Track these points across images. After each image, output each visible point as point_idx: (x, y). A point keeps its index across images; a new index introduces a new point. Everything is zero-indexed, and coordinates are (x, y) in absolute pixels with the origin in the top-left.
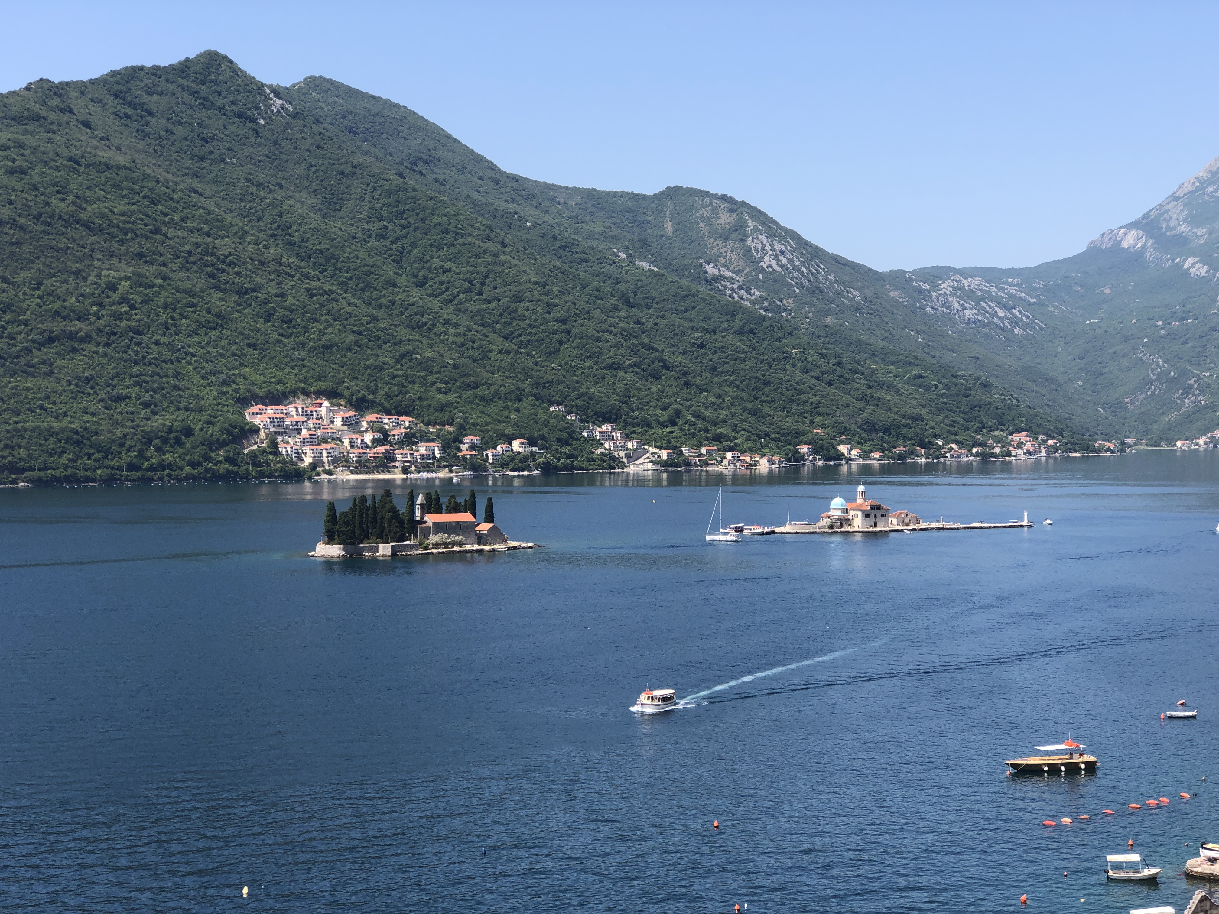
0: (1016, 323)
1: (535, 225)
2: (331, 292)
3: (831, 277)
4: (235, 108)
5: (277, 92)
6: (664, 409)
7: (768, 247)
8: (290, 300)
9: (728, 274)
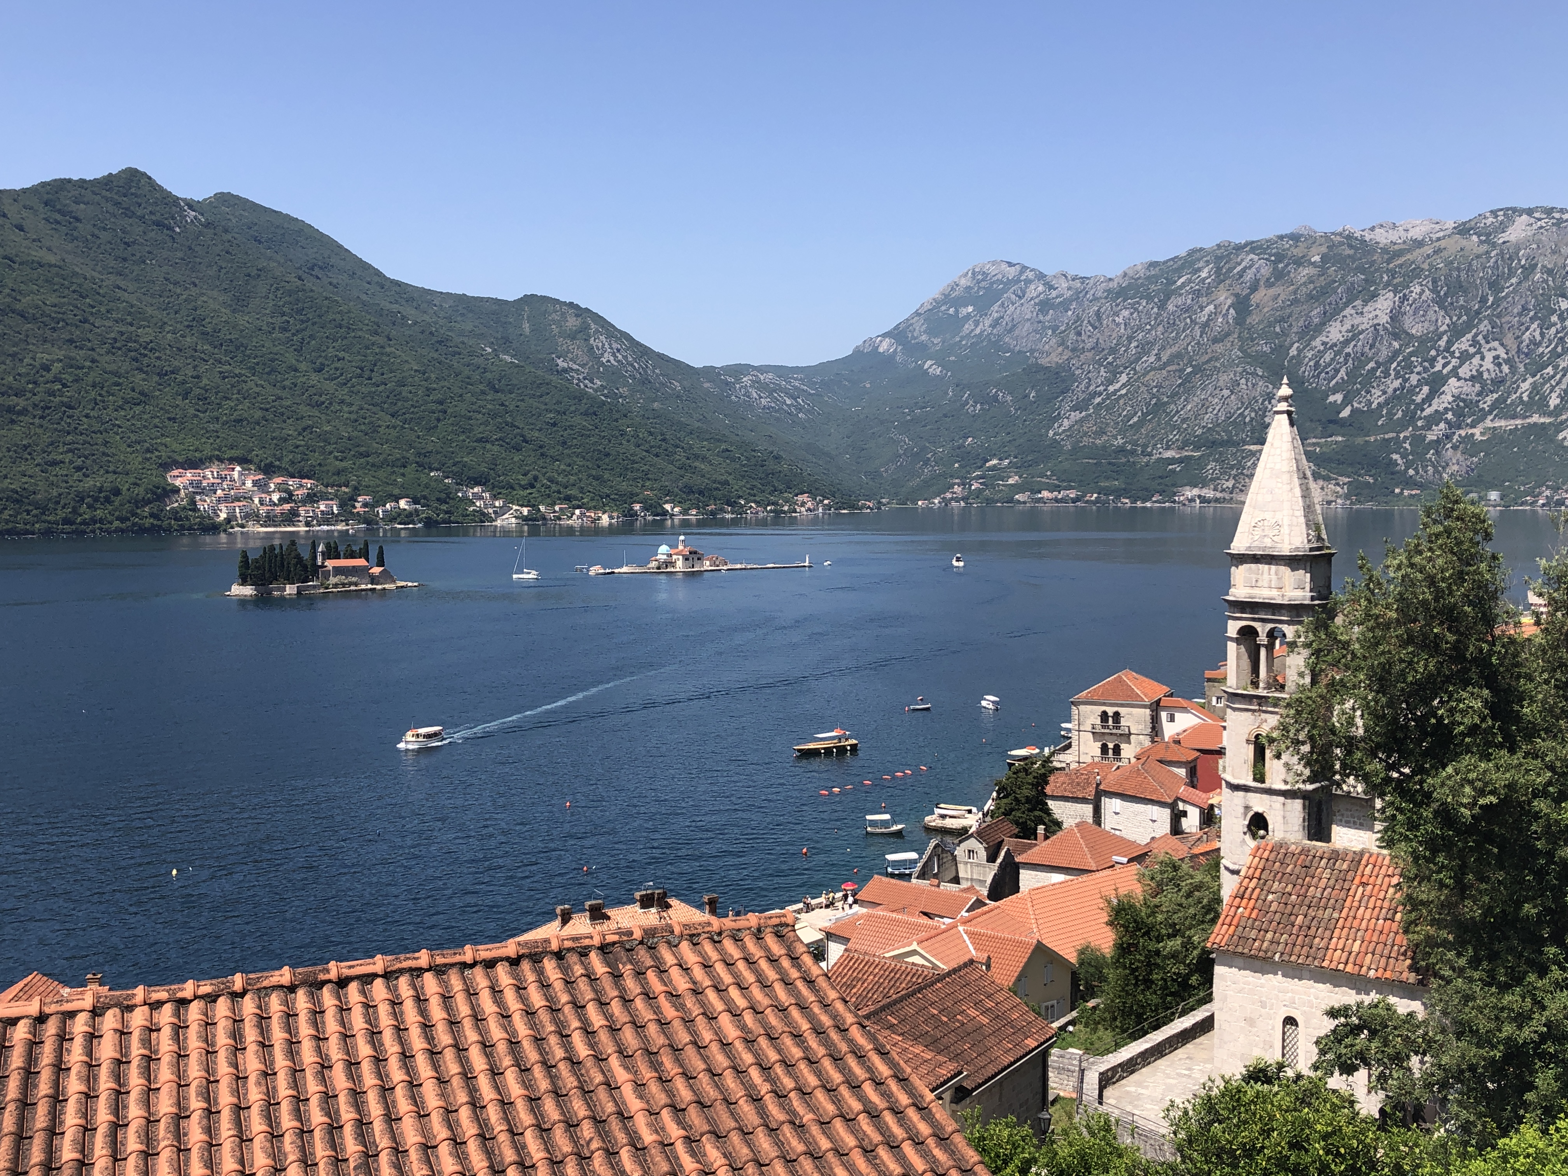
0: (800, 409)
1: (415, 323)
2: (241, 375)
3: (657, 371)
4: (154, 218)
5: (191, 205)
6: (525, 475)
7: (607, 346)
8: (205, 381)
9: (575, 367)
